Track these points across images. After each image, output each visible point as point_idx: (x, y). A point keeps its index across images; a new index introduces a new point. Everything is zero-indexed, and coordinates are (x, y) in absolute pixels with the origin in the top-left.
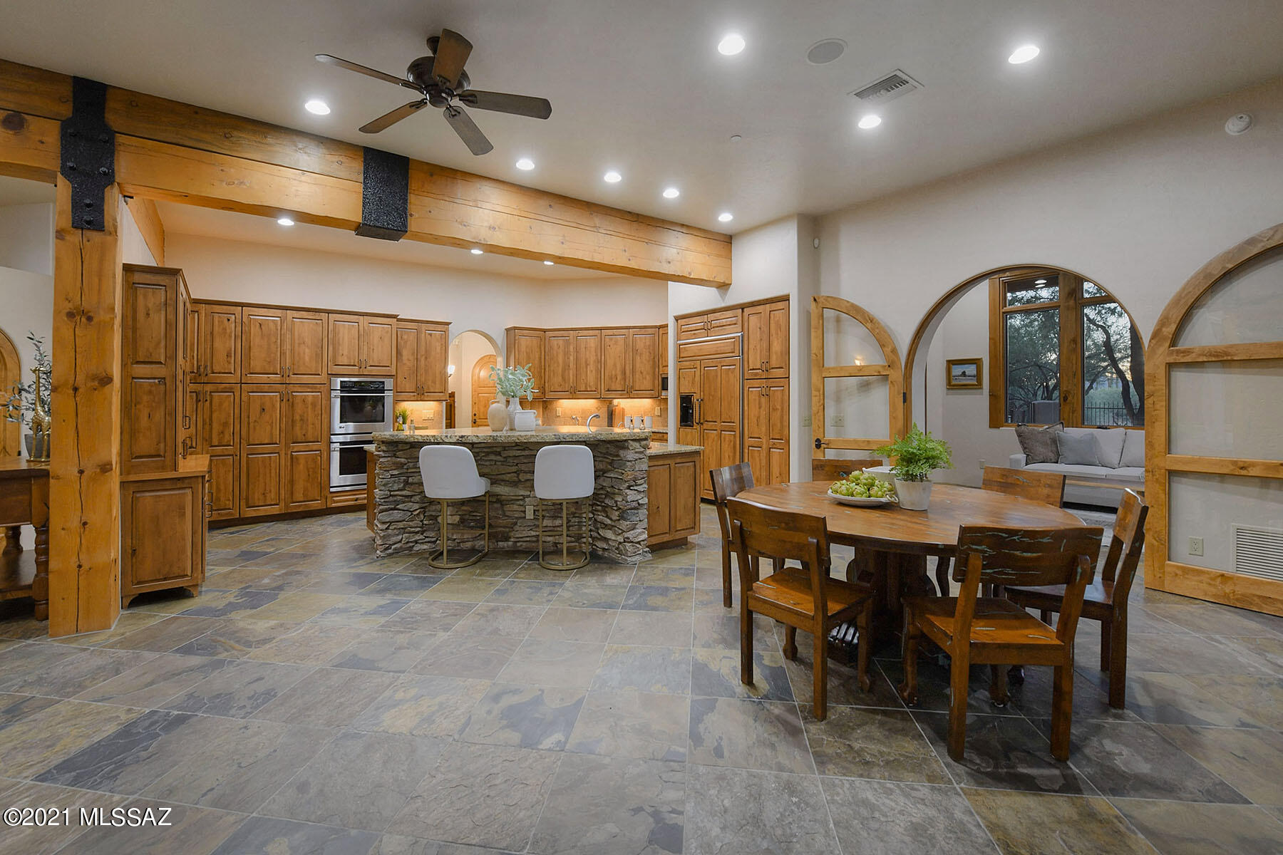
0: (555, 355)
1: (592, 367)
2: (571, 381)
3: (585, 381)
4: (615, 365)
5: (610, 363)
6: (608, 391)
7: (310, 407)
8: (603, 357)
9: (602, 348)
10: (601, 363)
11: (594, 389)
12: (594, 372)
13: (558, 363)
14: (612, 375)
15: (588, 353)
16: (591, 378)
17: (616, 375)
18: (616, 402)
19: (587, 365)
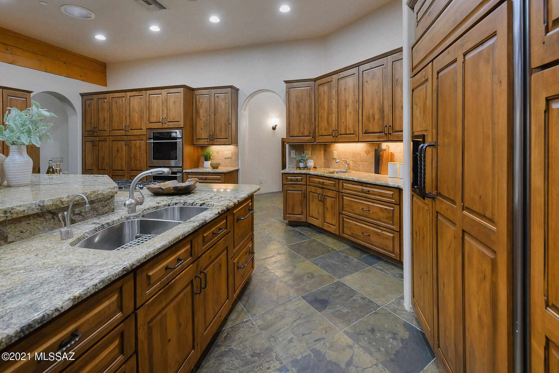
0: (322, 101)
1: (350, 109)
2: (334, 125)
3: (345, 124)
4: (373, 104)
5: (367, 100)
6: (366, 133)
7: (138, 149)
8: (361, 96)
9: (361, 87)
10: (360, 102)
11: (352, 132)
12: (352, 113)
13: (325, 108)
14: (369, 115)
15: (347, 94)
16: (349, 119)
17: (373, 115)
18: (384, 145)
19: (346, 106)
